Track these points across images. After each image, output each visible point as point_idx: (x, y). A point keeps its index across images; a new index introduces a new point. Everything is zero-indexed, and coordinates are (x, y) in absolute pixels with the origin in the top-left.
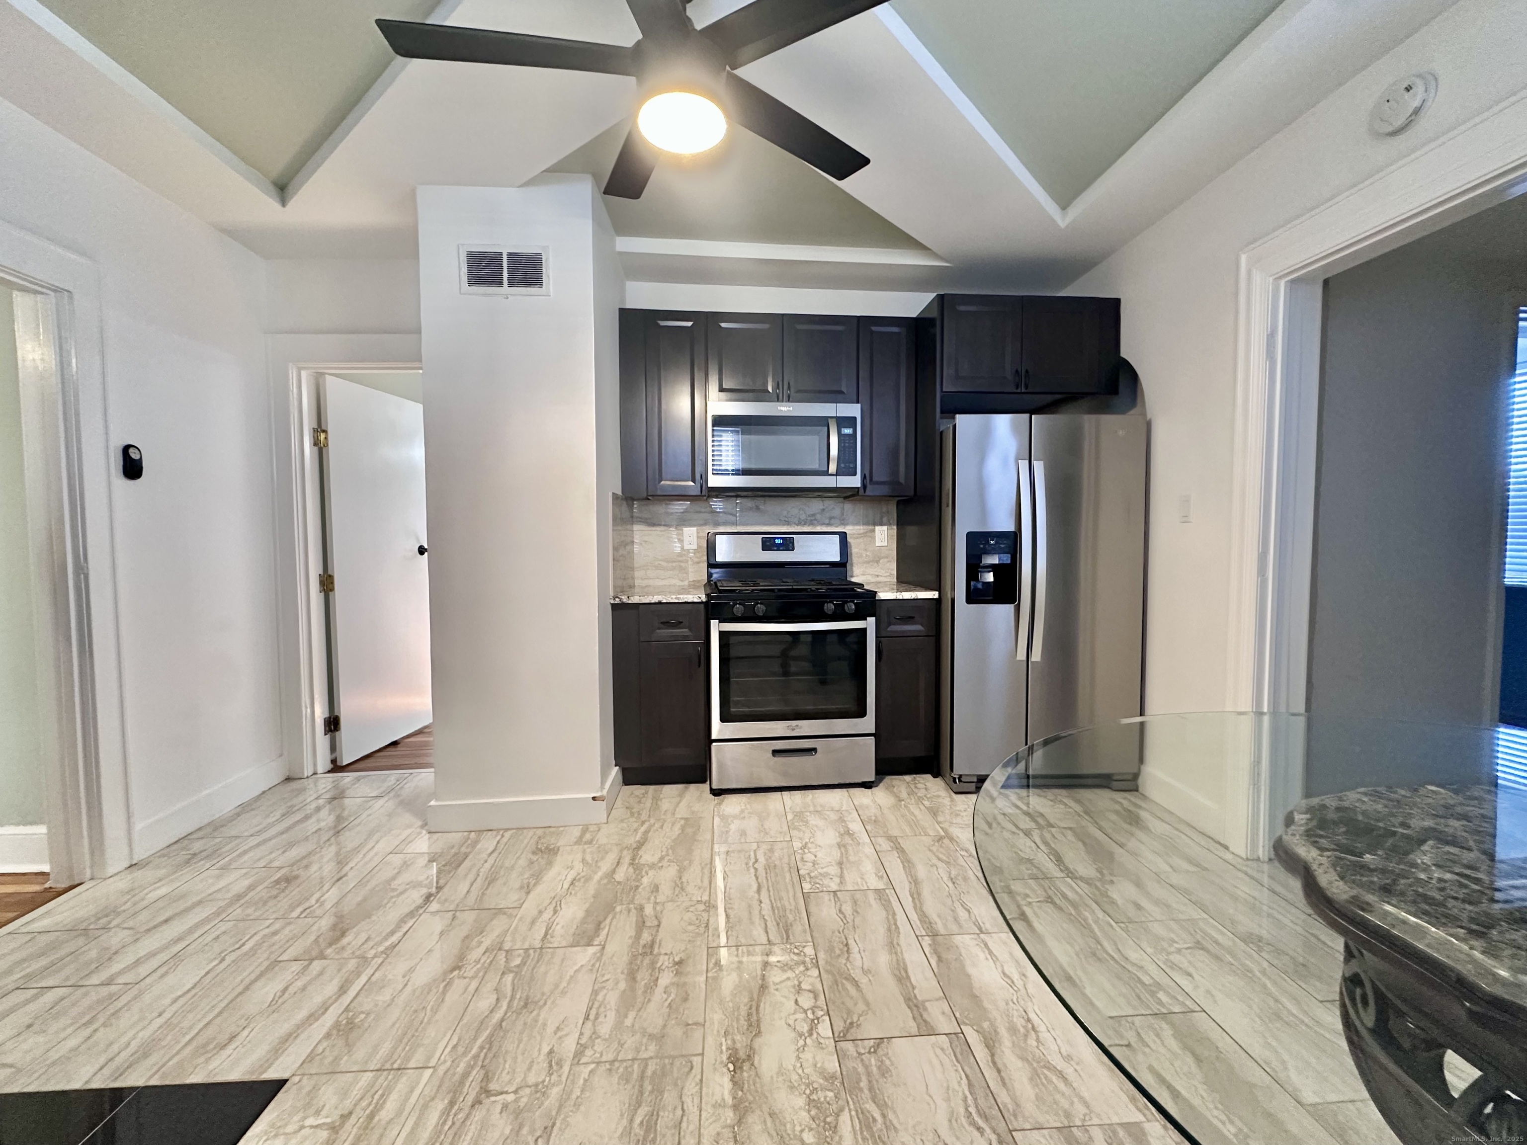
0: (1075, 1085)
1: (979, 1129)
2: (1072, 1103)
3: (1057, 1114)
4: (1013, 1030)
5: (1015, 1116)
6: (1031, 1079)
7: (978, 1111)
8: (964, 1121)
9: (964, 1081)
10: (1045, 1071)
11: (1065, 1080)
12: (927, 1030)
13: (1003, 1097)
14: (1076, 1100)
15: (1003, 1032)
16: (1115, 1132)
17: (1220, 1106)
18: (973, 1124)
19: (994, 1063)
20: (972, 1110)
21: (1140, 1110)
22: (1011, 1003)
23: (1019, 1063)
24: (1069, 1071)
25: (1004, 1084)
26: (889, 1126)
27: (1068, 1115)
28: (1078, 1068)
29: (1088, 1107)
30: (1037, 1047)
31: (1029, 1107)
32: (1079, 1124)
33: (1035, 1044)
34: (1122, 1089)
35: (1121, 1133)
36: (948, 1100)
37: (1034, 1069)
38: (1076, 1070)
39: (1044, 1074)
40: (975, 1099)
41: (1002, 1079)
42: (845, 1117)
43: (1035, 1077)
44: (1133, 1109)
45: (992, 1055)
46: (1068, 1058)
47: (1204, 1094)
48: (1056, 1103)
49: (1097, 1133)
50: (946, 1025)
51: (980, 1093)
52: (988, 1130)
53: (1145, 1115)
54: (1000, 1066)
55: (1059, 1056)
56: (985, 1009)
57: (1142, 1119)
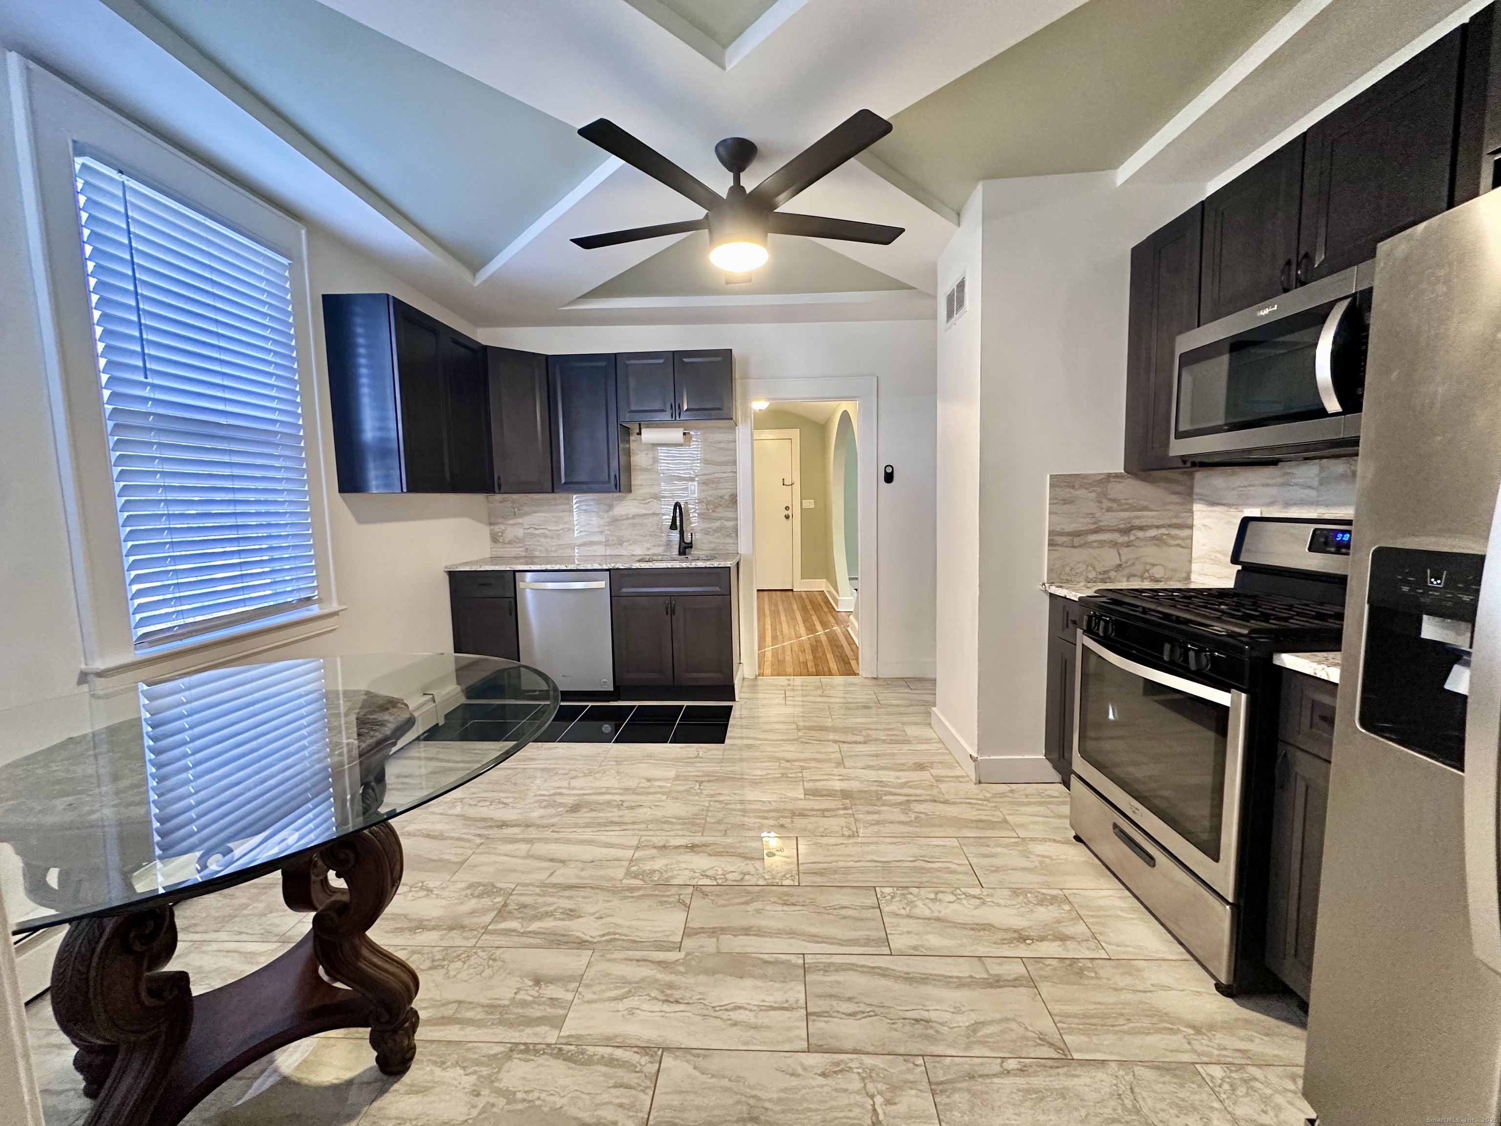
0: (607, 1003)
1: (604, 935)
2: (595, 993)
3: (592, 980)
4: (671, 986)
5: (603, 956)
6: (623, 977)
7: (615, 939)
8: (612, 930)
9: (638, 939)
10: (626, 989)
11: (615, 999)
12: (688, 932)
13: (617, 955)
14: (595, 997)
15: (671, 978)
16: (563, 1008)
17: (537, 1103)
18: (609, 934)
19: (645, 960)
20: (617, 936)
21: (569, 1036)
22: (700, 997)
23: (638, 977)
24: (620, 1006)
25: (626, 959)
26: (625, 898)
27: (588, 986)
28: (620, 1014)
29: (588, 1002)
30: (649, 995)
31: (603, 966)
32: (580, 990)
33: (653, 995)
34: (589, 1035)
35: (561, 1012)
36: (629, 927)
37: (630, 983)
38: (618, 1011)
39: (624, 988)
40: (623, 940)
41: (631, 960)
42: (641, 882)
43: (626, 982)
44: (573, 1033)
45: (652, 962)
46: (631, 1011)
47: (553, 1098)
48: (600, 984)
49: (569, 996)
50: (688, 943)
51: (625, 944)
52: (600, 939)
53: (564, 1037)
54: (641, 963)
55: (636, 1007)
56: (698, 974)
57: (562, 1034)
